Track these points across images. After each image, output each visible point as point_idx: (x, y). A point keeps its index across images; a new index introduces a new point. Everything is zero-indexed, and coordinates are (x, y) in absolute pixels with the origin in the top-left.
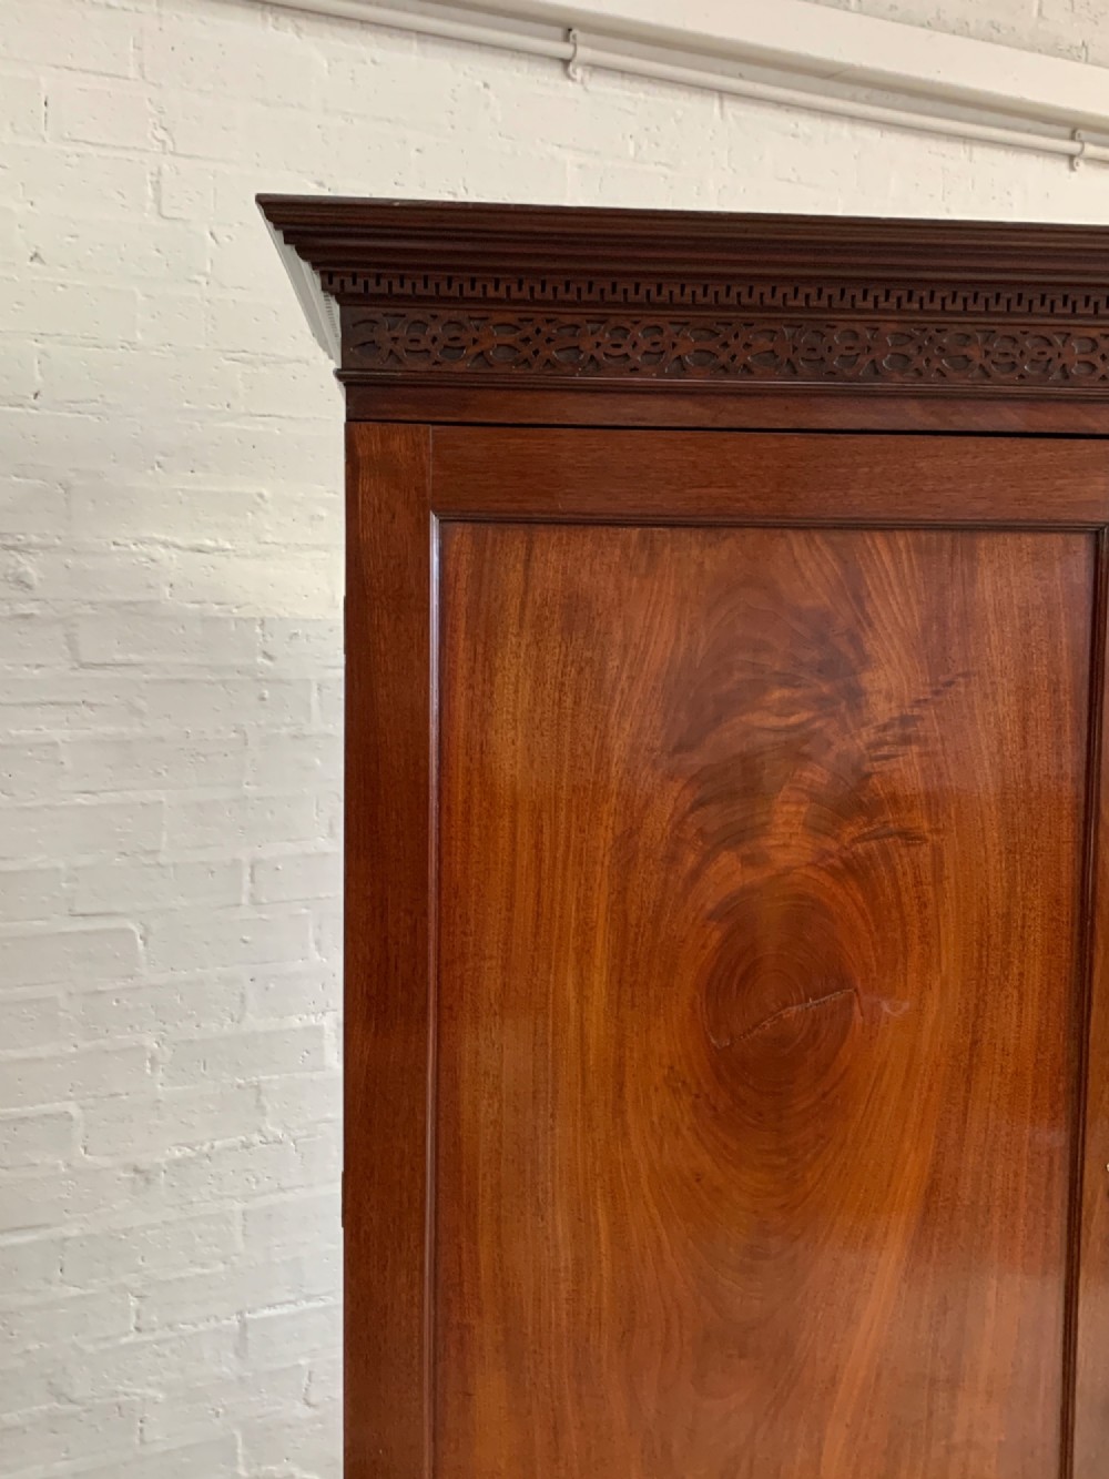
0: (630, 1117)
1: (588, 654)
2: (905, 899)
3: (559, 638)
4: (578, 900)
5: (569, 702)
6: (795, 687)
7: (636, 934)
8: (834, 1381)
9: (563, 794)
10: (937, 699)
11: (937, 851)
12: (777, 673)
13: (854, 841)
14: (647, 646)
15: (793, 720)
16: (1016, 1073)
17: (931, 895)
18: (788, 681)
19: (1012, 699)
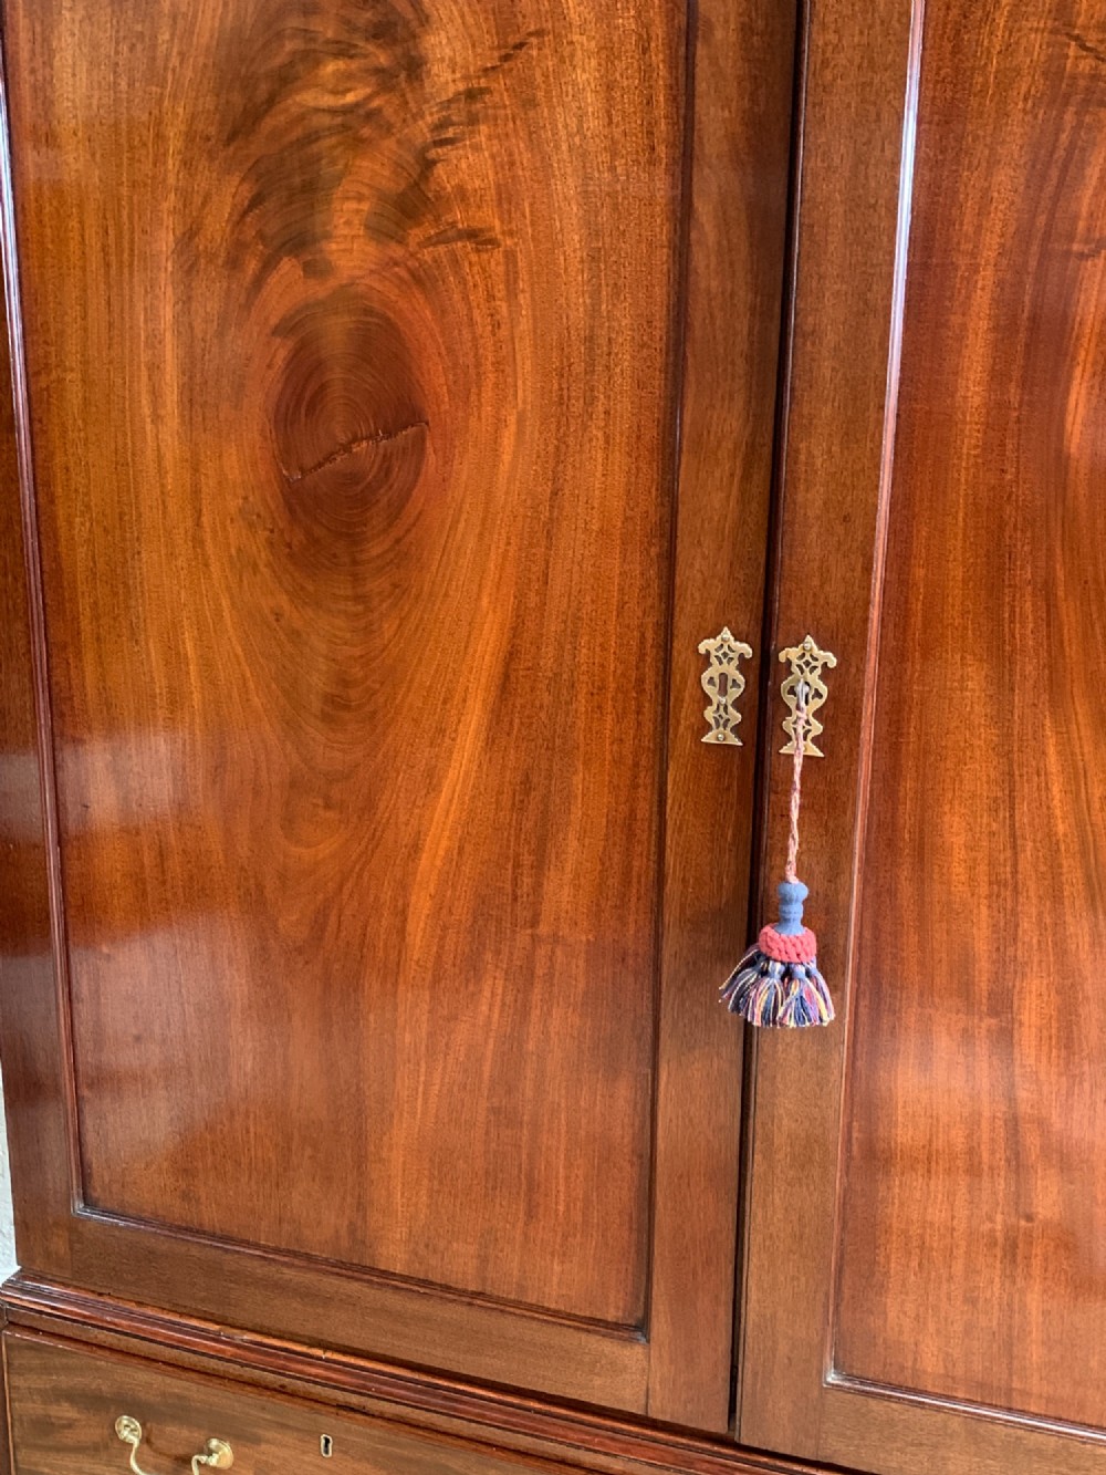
0: (210, 547)
1: (139, 28)
2: (476, 313)
3: (109, 10)
4: (145, 309)
5: (123, 85)
6: (351, 57)
7: (203, 350)
8: (416, 848)
9: (124, 191)
10: (506, 66)
11: (510, 256)
12: (327, 42)
13: (422, 245)
14: (195, 16)
15: (350, 98)
16: (601, 530)
17: (504, 310)
18: (343, 51)
19: (594, 63)
